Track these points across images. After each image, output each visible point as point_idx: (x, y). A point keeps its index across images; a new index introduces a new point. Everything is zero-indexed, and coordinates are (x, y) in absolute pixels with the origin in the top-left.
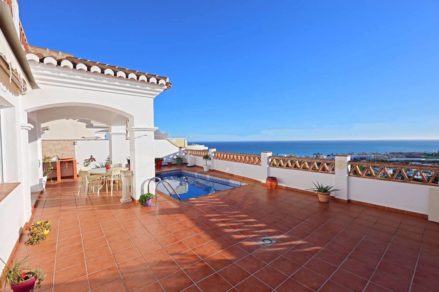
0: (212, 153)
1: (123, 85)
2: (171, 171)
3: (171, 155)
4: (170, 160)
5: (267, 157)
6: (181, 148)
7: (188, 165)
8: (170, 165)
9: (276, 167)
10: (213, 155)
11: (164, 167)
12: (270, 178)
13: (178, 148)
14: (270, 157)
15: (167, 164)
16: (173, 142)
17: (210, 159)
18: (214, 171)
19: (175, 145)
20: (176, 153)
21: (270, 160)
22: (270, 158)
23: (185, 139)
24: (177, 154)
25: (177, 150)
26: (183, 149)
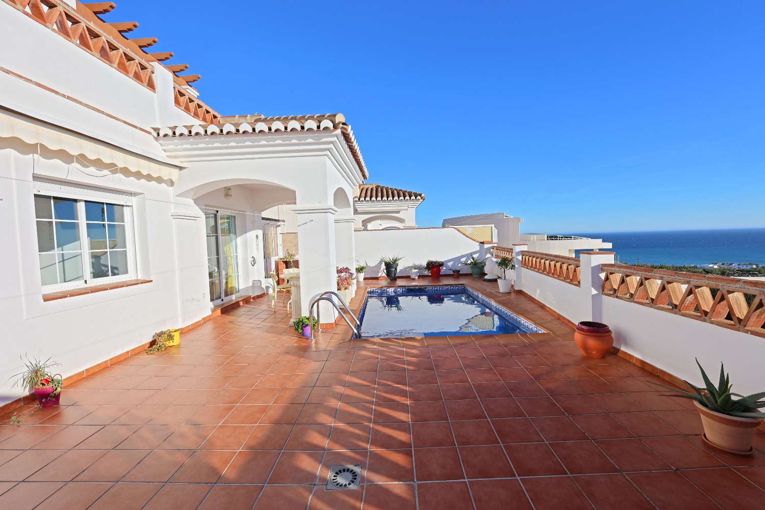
0: (518, 254)
1: (272, 143)
2: (454, 285)
3: (463, 256)
4: (460, 265)
5: (593, 265)
6: (483, 243)
7: (486, 277)
8: (457, 274)
9: (617, 297)
10: (520, 258)
11: (445, 278)
12: (584, 327)
13: (478, 244)
14: (602, 267)
15: (452, 273)
16: (467, 233)
17: (513, 267)
18: (520, 292)
19: (471, 239)
20: (471, 254)
21: (603, 276)
22: (602, 270)
23: (493, 225)
24: (475, 256)
25: (476, 247)
26: (486, 246)
